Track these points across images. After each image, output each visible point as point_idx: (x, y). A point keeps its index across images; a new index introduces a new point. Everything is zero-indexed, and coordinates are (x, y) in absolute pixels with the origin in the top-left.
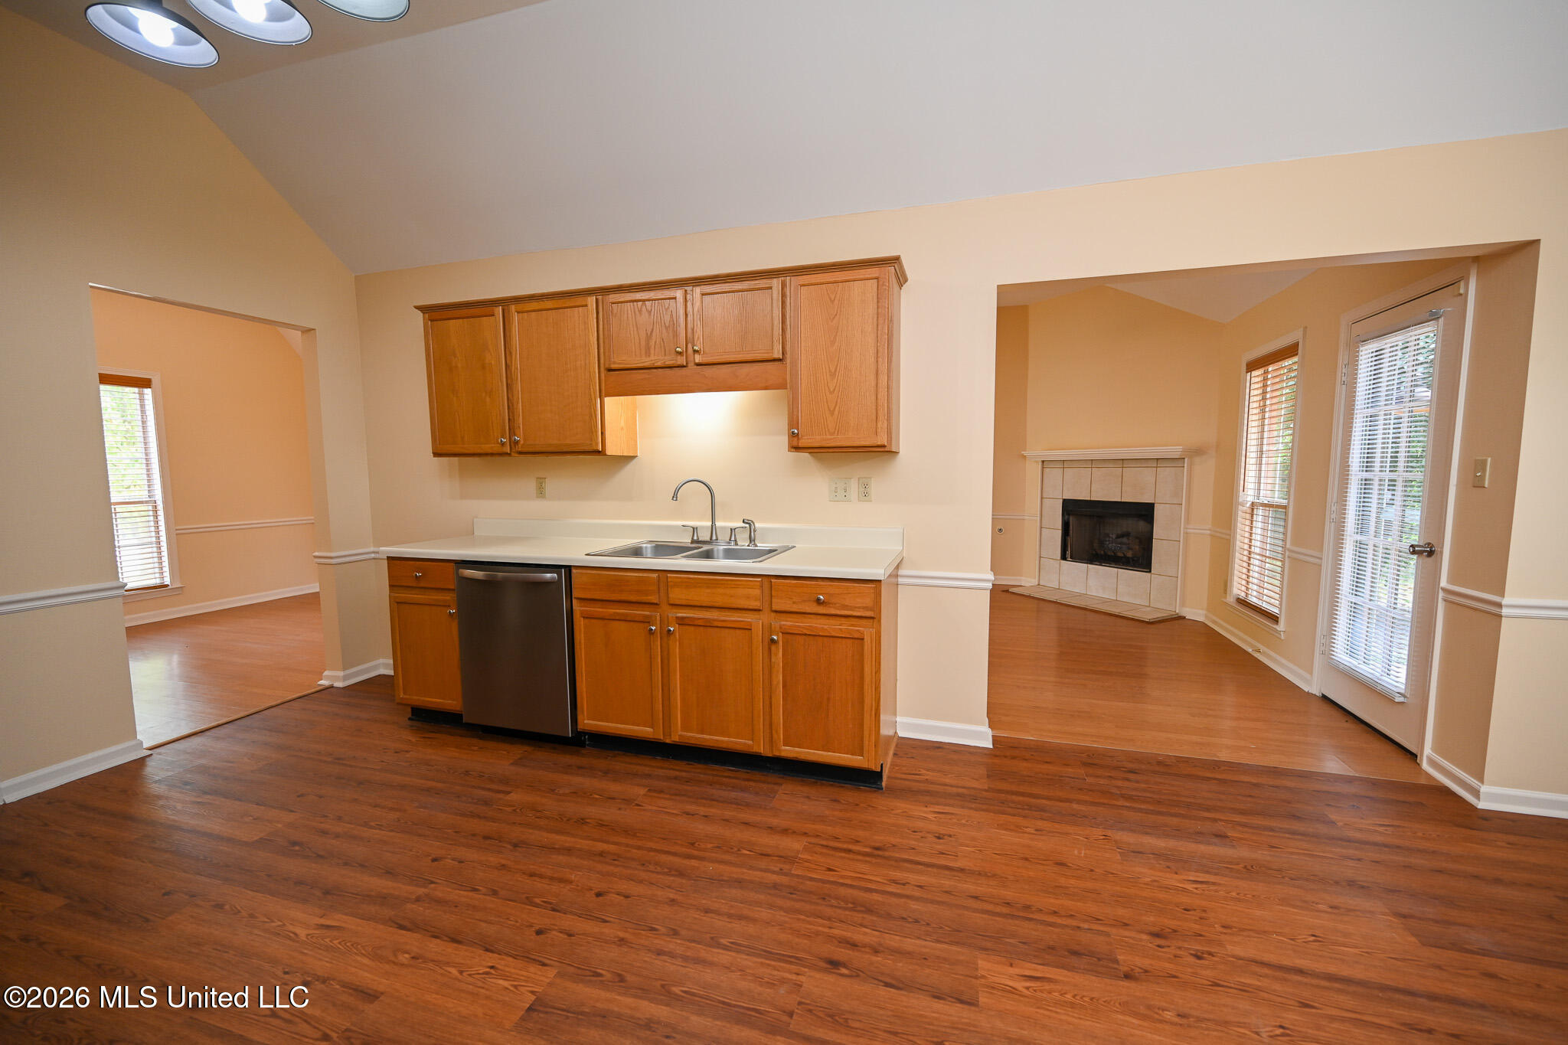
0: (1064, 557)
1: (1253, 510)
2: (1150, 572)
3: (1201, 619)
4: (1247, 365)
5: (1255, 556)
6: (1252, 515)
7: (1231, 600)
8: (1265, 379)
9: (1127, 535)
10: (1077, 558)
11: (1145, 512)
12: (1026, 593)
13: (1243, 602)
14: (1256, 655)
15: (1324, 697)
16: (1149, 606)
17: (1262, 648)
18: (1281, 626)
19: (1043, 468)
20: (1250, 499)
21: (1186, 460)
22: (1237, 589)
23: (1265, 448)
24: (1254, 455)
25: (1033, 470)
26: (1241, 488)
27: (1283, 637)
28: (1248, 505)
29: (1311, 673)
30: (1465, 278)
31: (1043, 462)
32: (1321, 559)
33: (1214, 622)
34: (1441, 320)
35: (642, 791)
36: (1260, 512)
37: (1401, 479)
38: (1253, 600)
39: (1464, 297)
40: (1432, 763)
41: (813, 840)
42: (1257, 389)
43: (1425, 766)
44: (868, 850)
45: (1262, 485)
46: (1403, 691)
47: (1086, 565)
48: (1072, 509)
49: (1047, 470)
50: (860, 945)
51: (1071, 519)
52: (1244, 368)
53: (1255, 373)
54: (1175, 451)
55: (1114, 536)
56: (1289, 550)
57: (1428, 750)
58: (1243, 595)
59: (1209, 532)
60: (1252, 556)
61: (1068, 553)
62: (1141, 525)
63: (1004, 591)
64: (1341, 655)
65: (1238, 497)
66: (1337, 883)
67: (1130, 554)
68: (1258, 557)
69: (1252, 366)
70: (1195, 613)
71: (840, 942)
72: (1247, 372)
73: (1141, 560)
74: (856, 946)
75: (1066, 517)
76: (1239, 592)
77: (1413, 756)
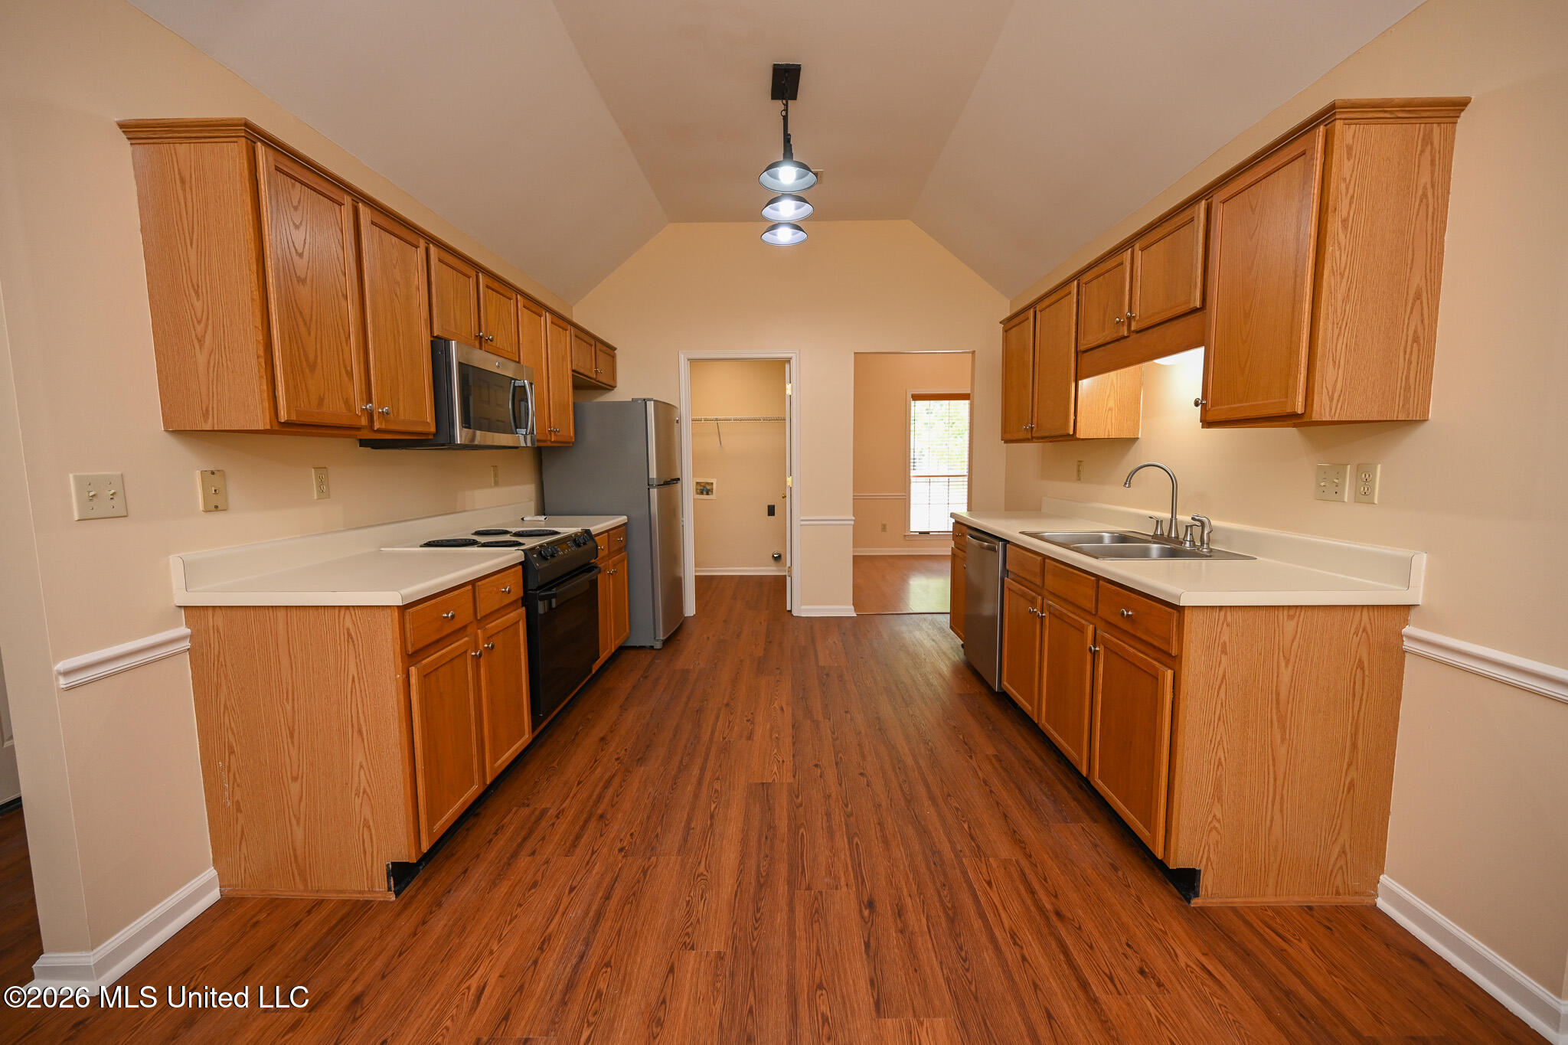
35: (990, 751)
41: (1024, 863)
44: (1048, 906)
50: (903, 918)
71: (897, 905)
74: (900, 916)
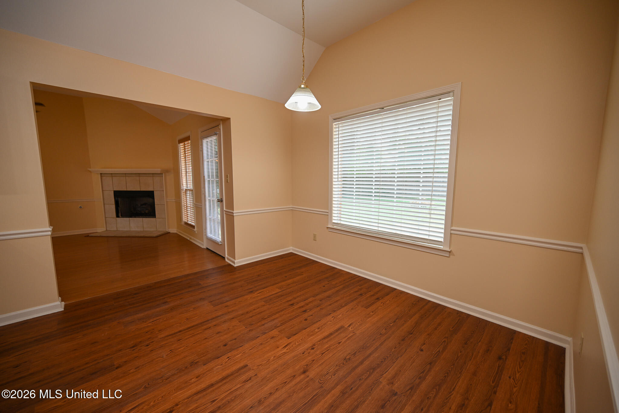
0: (118, 216)
1: (186, 192)
2: (155, 217)
3: (175, 232)
4: (178, 141)
5: (189, 207)
6: (186, 193)
7: (183, 223)
8: (185, 147)
9: (145, 204)
10: (124, 215)
11: (151, 194)
12: (98, 235)
13: (186, 224)
14: (191, 240)
15: (207, 248)
16: (157, 231)
17: (192, 238)
18: (196, 229)
19: (101, 177)
20: (185, 188)
21: (163, 174)
22: (184, 219)
23: (187, 170)
24: (184, 173)
25: (96, 179)
26: (181, 184)
27: (196, 233)
28: (184, 190)
29: (203, 242)
30: (220, 124)
31: (101, 174)
32: (201, 206)
33: (180, 232)
34: (217, 135)
36: (188, 192)
37: (215, 180)
38: (189, 222)
39: (220, 129)
40: (228, 259)
42: (182, 150)
43: (226, 260)
45: (188, 183)
46: (221, 241)
47: (128, 218)
48: (118, 194)
49: (104, 178)
51: (119, 199)
52: (177, 142)
53: (181, 144)
54: (158, 170)
55: (140, 205)
56: (195, 204)
57: (226, 256)
58: (186, 221)
59: (174, 200)
60: (188, 207)
61: (120, 214)
62: (150, 200)
63: (85, 236)
64: (209, 235)
65: (181, 187)
66: (197, 301)
67: (147, 212)
68: (190, 208)
69: (180, 141)
70: (173, 230)
72: (179, 144)
73: (151, 213)
75: (116, 198)
76: (185, 220)
77: (224, 258)
